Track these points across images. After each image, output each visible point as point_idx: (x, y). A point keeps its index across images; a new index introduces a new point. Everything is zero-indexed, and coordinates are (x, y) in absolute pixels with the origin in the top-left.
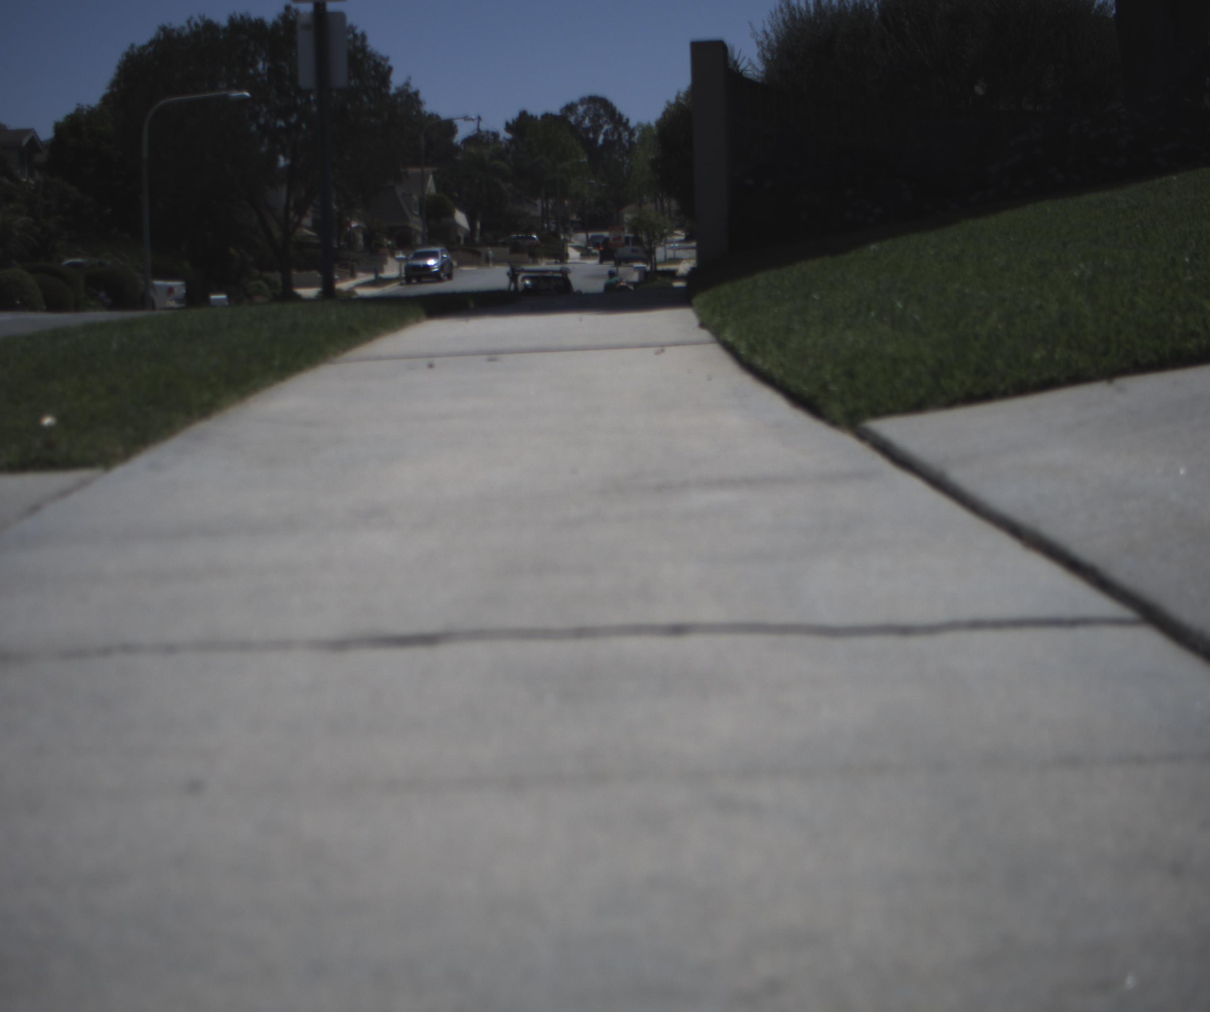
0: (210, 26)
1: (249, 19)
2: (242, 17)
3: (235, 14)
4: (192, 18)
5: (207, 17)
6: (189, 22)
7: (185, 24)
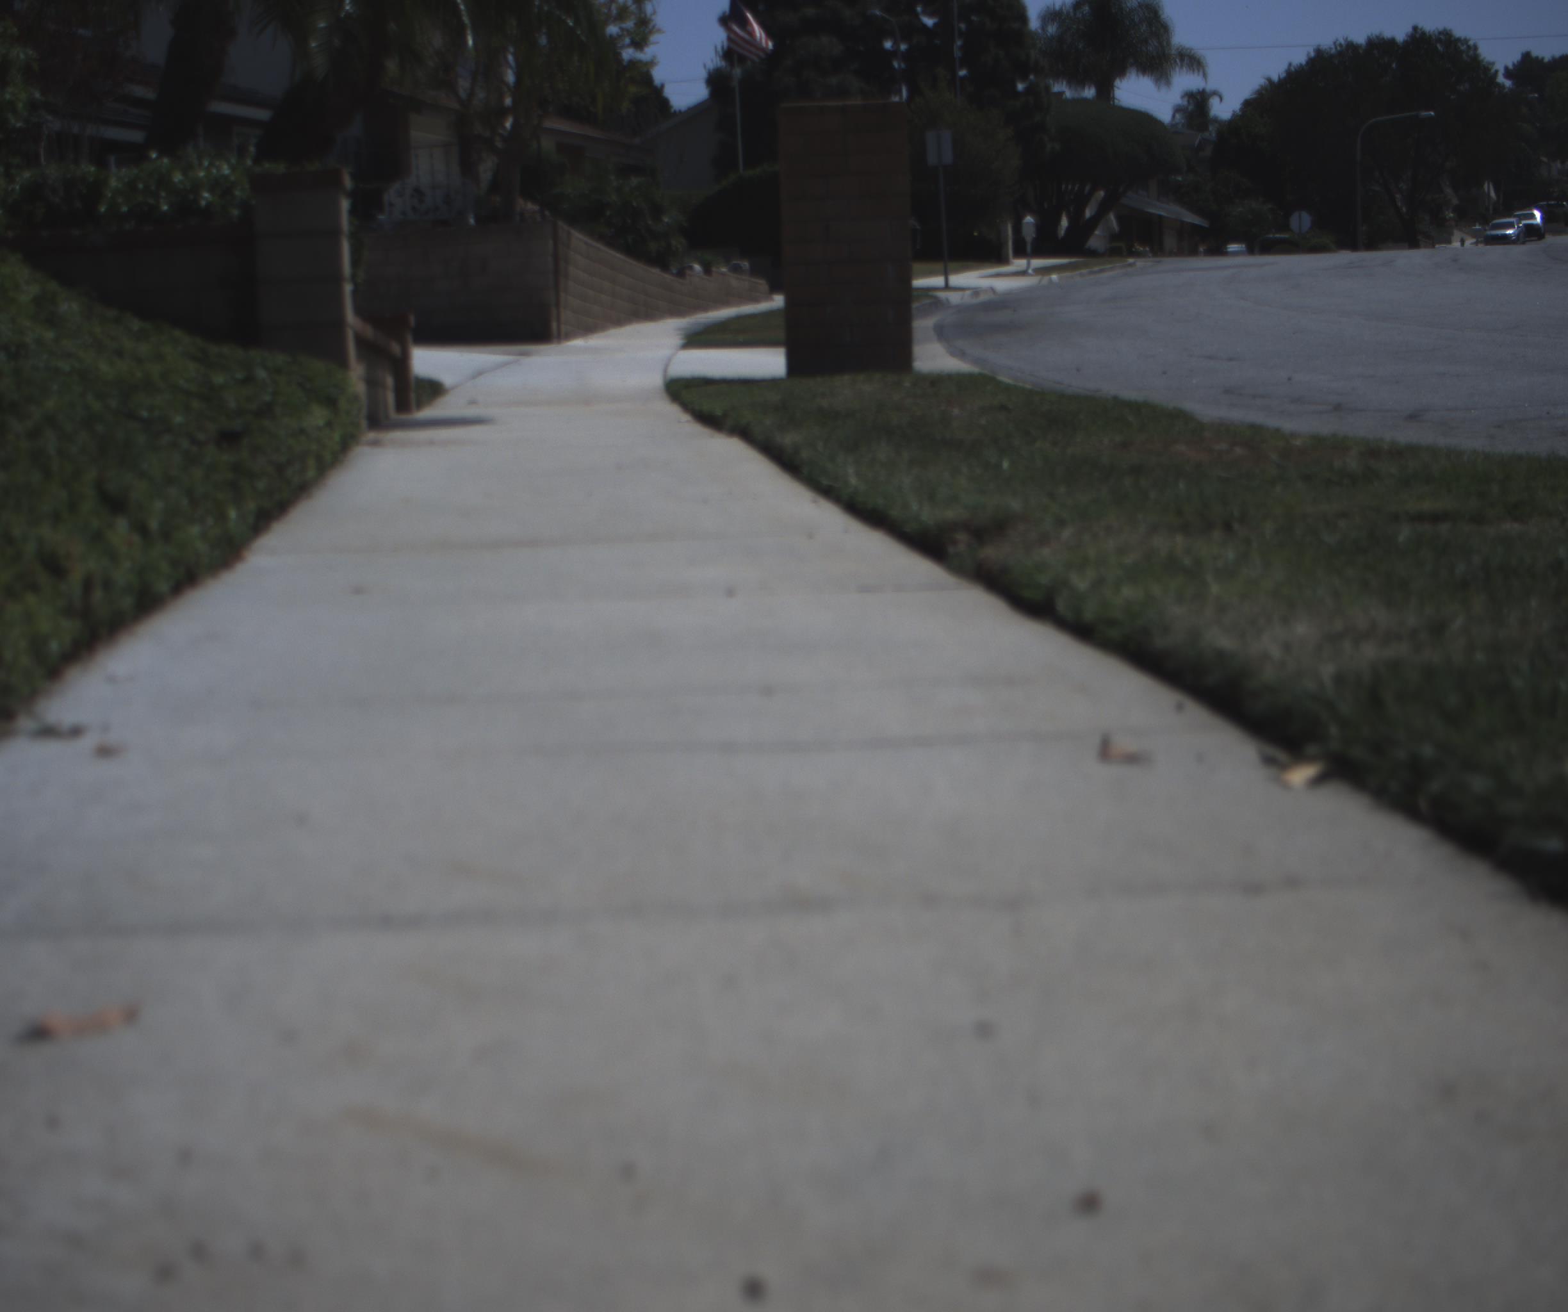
0: (1351, 46)
1: (1383, 39)
2: (1377, 37)
3: (1372, 35)
4: (1337, 40)
5: (1349, 39)
6: (1335, 43)
7: (1333, 46)
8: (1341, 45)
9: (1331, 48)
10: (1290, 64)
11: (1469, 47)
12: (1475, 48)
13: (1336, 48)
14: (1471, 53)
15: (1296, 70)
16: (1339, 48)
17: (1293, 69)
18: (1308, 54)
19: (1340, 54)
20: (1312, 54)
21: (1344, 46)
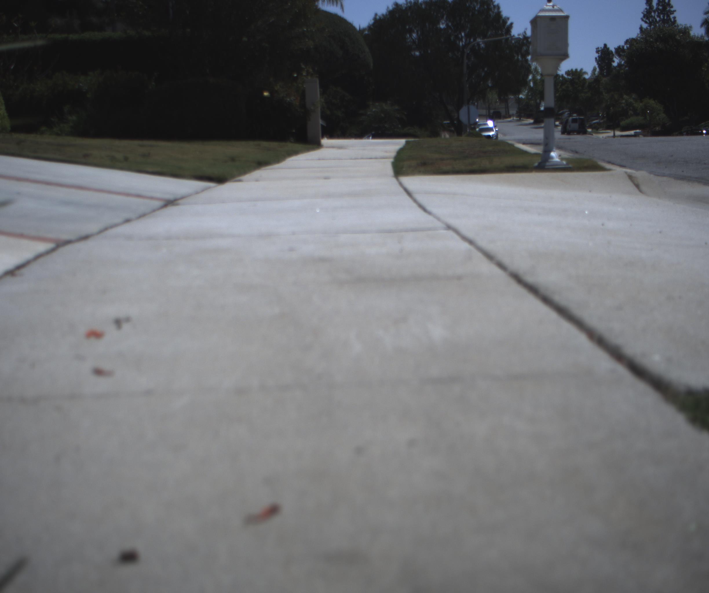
8: (410, 2)
9: (404, 4)
10: (376, 15)
11: (494, 6)
12: (498, 7)
13: (407, 4)
14: (496, 10)
15: (380, 19)
16: (409, 4)
17: (378, 17)
18: (388, 8)
19: (410, 7)
20: (391, 8)
21: (412, 3)
